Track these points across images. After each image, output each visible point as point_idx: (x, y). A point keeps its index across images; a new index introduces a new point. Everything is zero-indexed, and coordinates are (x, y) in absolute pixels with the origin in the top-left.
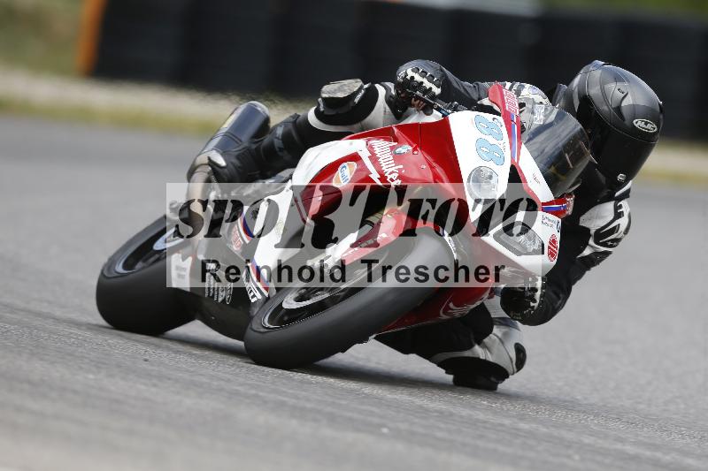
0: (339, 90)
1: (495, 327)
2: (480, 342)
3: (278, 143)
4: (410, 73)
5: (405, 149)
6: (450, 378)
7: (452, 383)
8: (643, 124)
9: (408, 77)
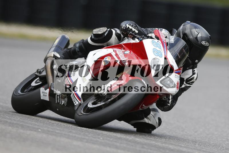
0: (99, 31)
1: (151, 112)
2: (146, 117)
3: (77, 49)
4: (128, 26)
5: (128, 52)
6: (135, 129)
7: (136, 131)
8: (204, 43)
9: (127, 27)
